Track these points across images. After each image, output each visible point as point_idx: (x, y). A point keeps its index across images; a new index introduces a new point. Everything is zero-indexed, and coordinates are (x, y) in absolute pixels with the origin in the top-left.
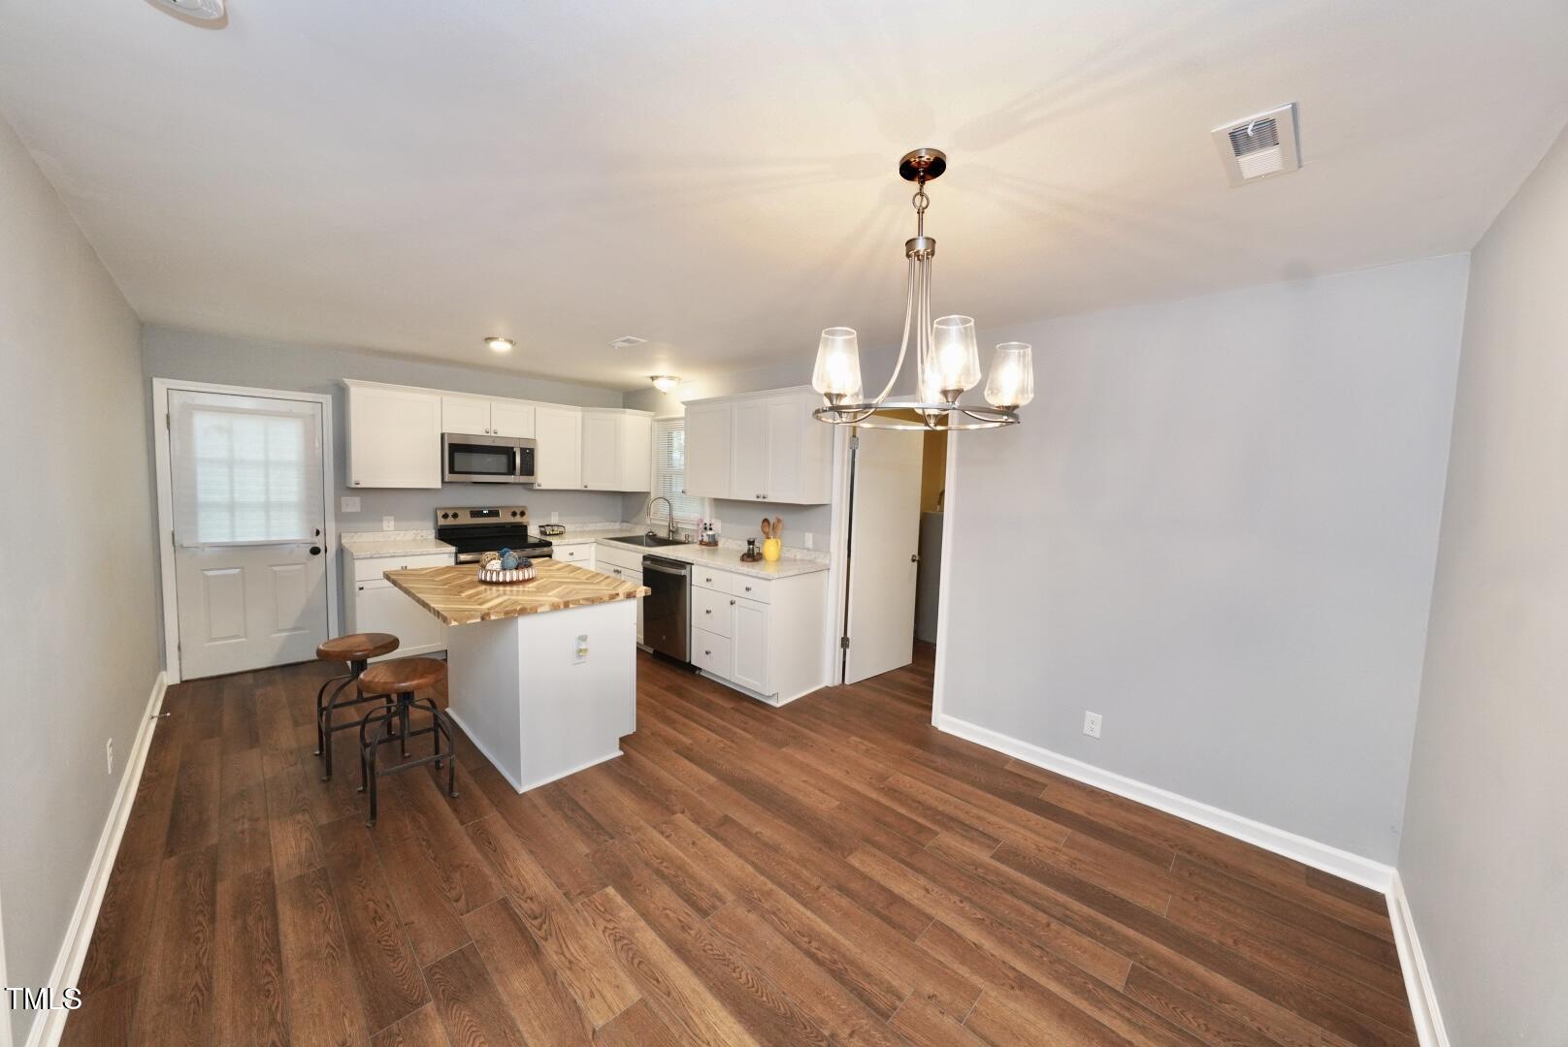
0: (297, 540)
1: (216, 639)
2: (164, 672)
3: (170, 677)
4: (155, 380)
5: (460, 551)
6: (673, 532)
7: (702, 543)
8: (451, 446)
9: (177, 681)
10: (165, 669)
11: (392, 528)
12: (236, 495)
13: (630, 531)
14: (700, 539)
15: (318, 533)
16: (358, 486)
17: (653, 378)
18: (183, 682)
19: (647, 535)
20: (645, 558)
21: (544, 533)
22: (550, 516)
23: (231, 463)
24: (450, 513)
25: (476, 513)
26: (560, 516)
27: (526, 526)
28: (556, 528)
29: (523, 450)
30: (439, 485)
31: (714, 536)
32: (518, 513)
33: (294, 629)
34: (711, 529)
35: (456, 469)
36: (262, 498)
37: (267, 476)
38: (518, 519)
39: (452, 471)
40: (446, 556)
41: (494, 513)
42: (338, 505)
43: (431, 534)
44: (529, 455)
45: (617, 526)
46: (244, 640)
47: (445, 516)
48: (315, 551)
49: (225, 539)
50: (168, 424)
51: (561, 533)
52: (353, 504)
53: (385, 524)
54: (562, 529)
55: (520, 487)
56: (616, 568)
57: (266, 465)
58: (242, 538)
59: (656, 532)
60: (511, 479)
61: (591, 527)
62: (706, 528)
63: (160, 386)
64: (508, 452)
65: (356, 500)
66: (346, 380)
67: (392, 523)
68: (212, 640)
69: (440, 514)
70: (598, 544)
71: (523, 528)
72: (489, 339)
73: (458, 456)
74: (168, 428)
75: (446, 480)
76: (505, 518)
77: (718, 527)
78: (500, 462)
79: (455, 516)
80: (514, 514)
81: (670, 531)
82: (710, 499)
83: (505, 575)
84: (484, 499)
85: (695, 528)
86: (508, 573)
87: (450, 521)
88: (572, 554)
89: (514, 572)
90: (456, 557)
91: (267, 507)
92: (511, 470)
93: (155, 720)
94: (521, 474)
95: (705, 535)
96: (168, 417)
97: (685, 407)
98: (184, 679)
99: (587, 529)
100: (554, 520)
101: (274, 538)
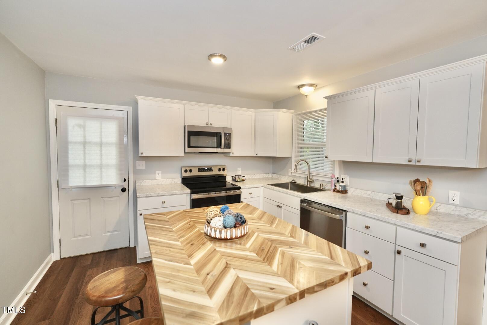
0: (115, 184)
1: (77, 236)
2: (52, 254)
3: (55, 257)
4: (50, 100)
5: (193, 193)
6: (310, 182)
7: (335, 190)
8: (189, 132)
9: (58, 258)
10: (53, 252)
11: (160, 177)
12: (87, 161)
13: (277, 179)
14: (334, 188)
15: (125, 180)
16: (142, 155)
17: (299, 87)
18: (62, 259)
19: (291, 182)
20: (302, 201)
21: (234, 180)
22: (237, 171)
23: (85, 144)
24: (188, 169)
25: (201, 169)
26: (242, 170)
27: (225, 177)
28: (240, 177)
29: (225, 134)
30: (182, 154)
31: (345, 186)
32: (222, 169)
33: (113, 231)
34: (343, 182)
35: (191, 145)
36: (99, 163)
37: (101, 151)
38: (222, 172)
39: (189, 146)
40: (186, 195)
41: (210, 169)
42: (134, 166)
43: (179, 181)
44: (228, 136)
45: (270, 176)
46: (90, 237)
47: (186, 171)
48: (124, 190)
49: (81, 184)
50: (56, 123)
51: (243, 180)
52: (142, 165)
53: (157, 175)
54: (243, 178)
55: (222, 155)
56: (278, 204)
57: (101, 144)
58: (89, 184)
59: (296, 181)
60: (219, 150)
61: (258, 176)
62: (338, 181)
63: (52, 103)
64: (218, 135)
65: (144, 163)
66: (137, 97)
67: (160, 175)
68: (75, 237)
69: (183, 170)
70: (264, 187)
71: (224, 177)
72: (212, 56)
73: (193, 138)
74: (56, 126)
75: (186, 151)
76: (215, 172)
77: (347, 180)
78: (213, 141)
79: (191, 171)
80: (220, 170)
81: (308, 181)
82: (338, 161)
83: (226, 233)
84: (206, 162)
85: (330, 180)
86: (229, 231)
87: (188, 174)
88: (251, 194)
89: (234, 230)
90: (191, 196)
91: (101, 167)
92: (219, 146)
93: (29, 295)
94: (224, 148)
95: (338, 185)
96: (56, 120)
97: (326, 100)
98: (62, 257)
99: (255, 177)
100: (239, 173)
101: (104, 183)
